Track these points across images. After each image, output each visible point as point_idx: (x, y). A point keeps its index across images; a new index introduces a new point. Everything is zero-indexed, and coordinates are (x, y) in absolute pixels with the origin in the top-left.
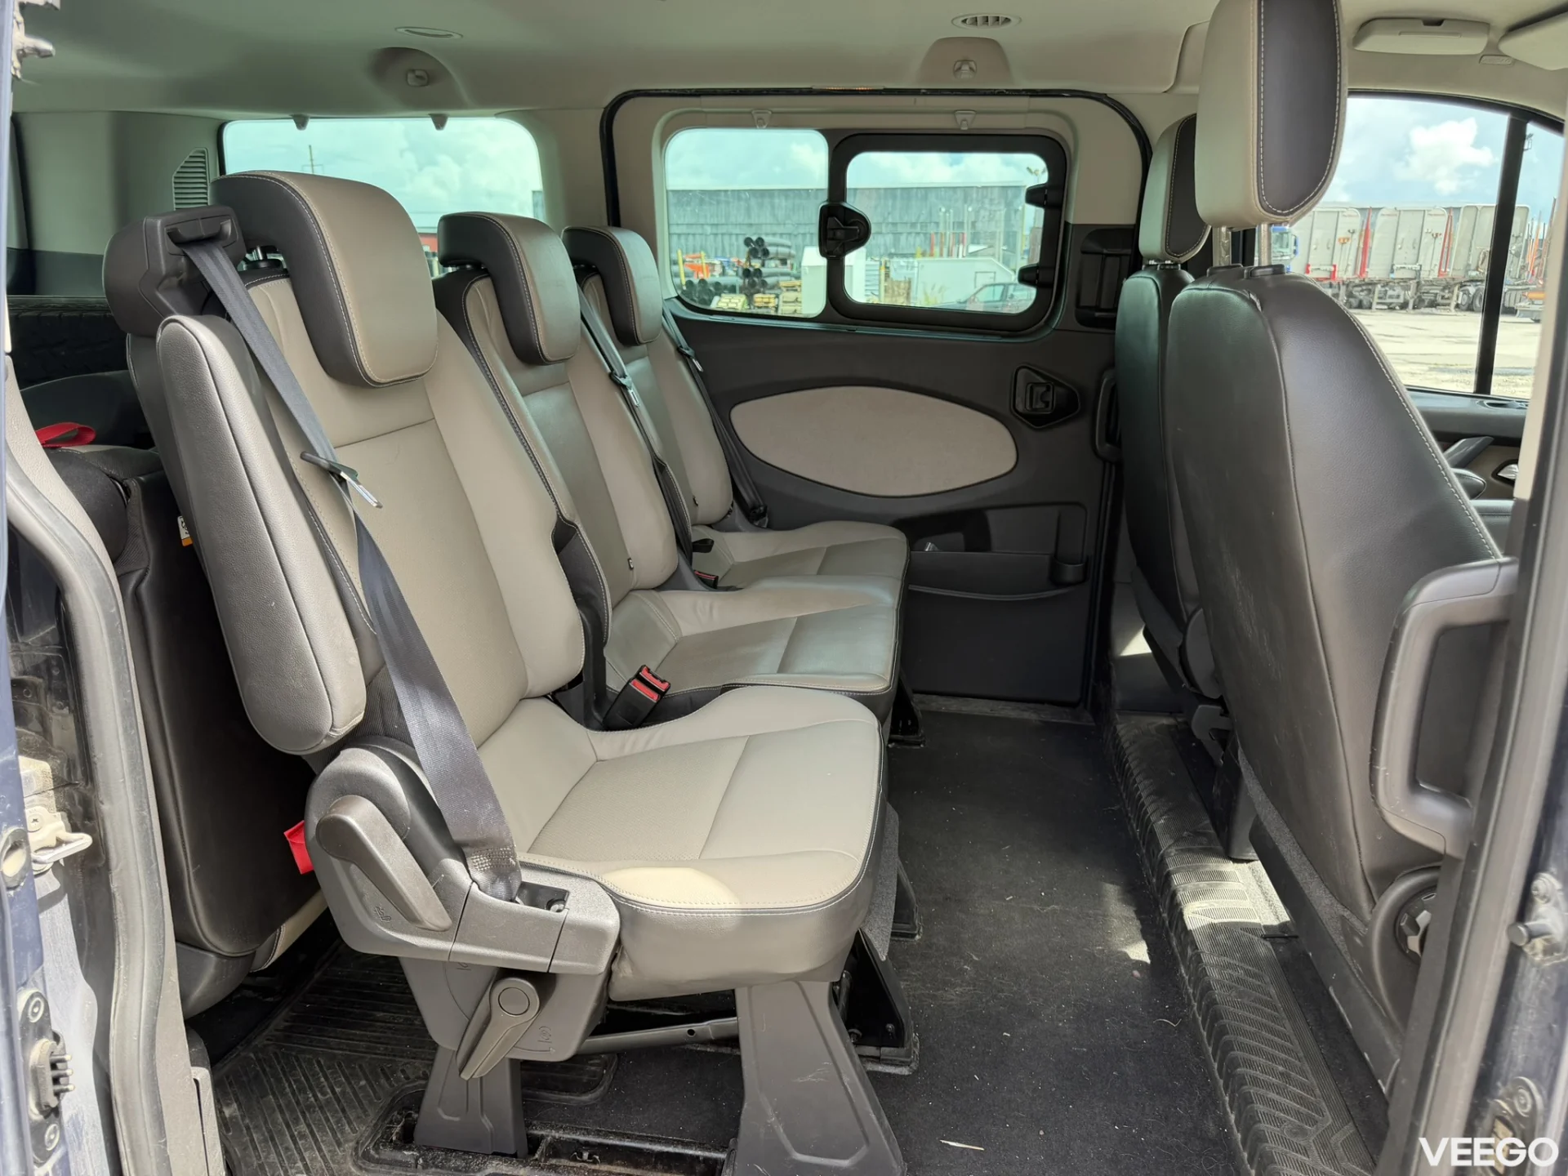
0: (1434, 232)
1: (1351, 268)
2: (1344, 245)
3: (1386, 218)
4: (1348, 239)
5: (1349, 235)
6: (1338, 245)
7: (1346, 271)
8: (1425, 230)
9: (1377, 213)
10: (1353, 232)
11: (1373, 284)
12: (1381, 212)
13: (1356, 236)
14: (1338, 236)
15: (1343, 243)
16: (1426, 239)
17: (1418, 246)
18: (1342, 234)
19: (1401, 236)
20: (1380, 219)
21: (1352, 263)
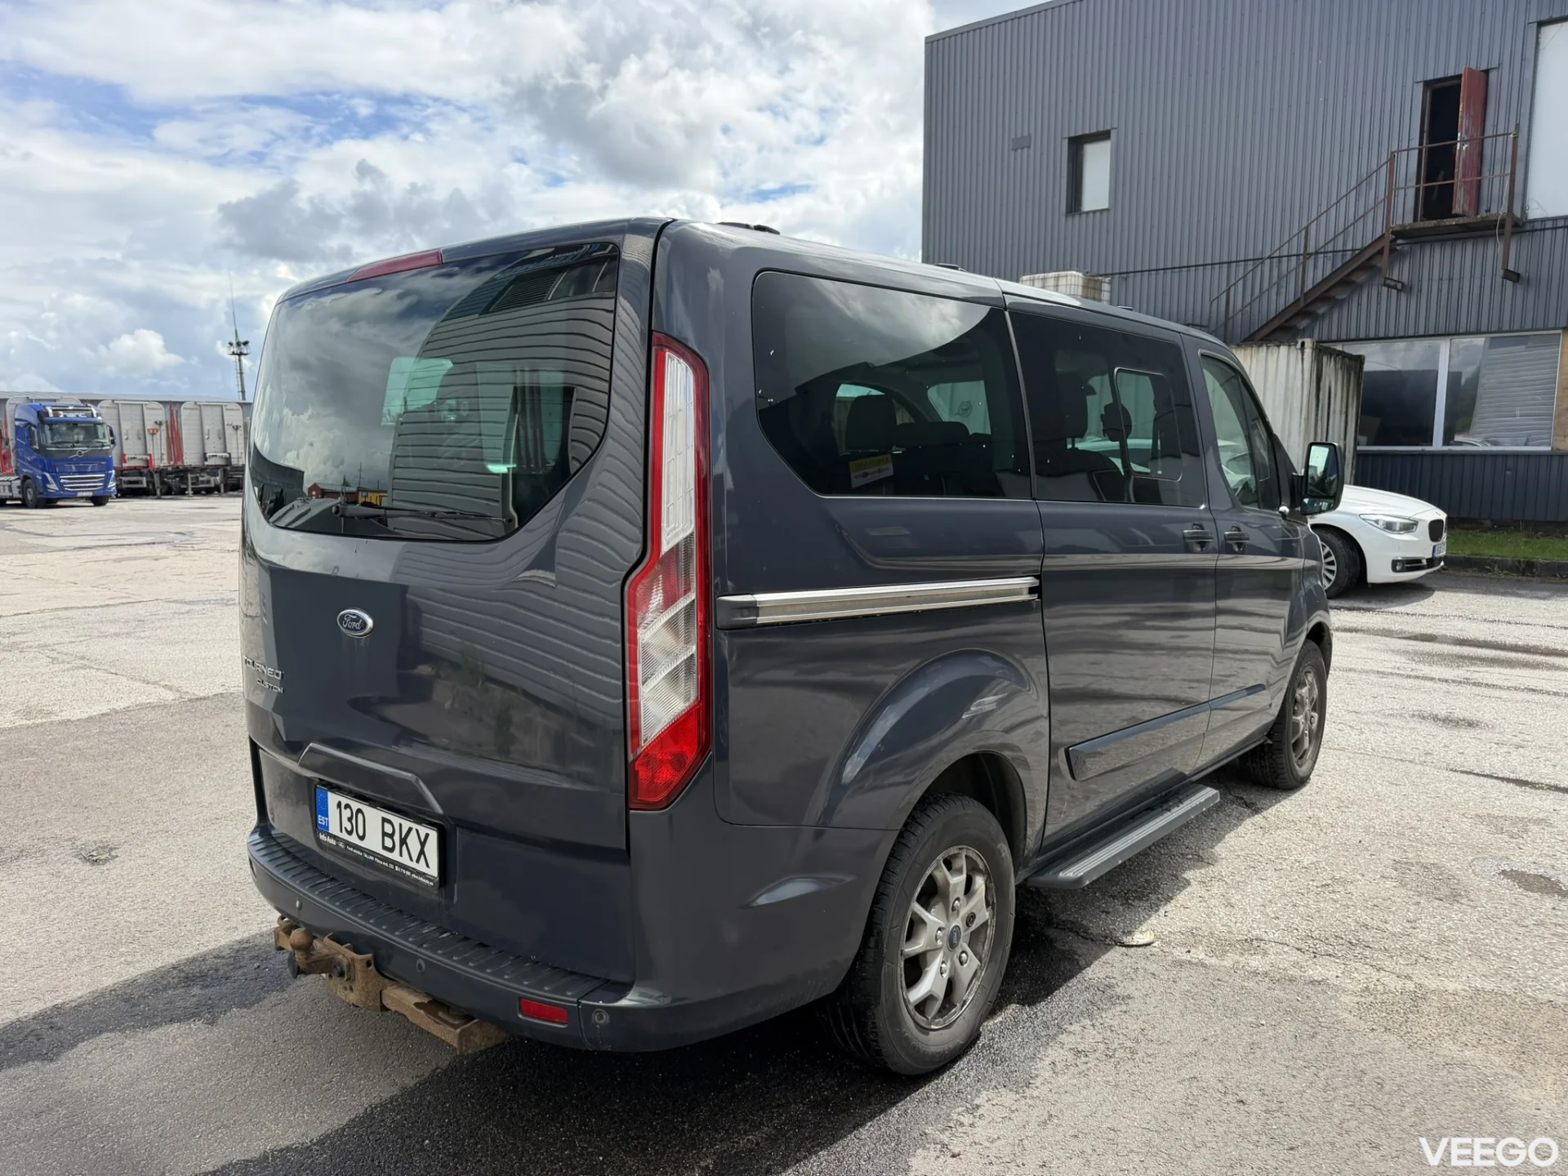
0: (235, 424)
1: (165, 457)
2: (155, 437)
3: (188, 411)
4: (157, 430)
5: (157, 427)
6: (148, 437)
7: (162, 459)
8: (226, 423)
9: (180, 407)
10: (160, 424)
11: (187, 470)
12: (184, 405)
13: (163, 427)
14: (147, 427)
15: (153, 434)
16: (229, 431)
17: (223, 436)
18: (149, 425)
19: (206, 428)
20: (184, 413)
21: (165, 452)
